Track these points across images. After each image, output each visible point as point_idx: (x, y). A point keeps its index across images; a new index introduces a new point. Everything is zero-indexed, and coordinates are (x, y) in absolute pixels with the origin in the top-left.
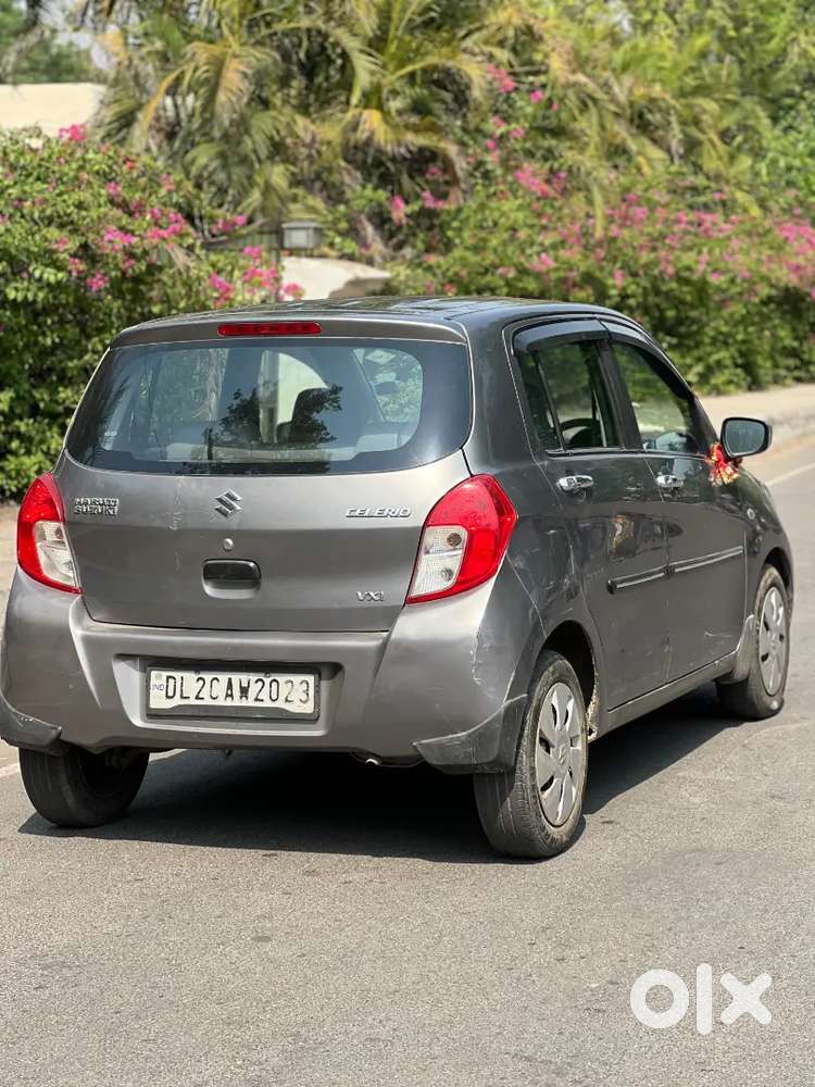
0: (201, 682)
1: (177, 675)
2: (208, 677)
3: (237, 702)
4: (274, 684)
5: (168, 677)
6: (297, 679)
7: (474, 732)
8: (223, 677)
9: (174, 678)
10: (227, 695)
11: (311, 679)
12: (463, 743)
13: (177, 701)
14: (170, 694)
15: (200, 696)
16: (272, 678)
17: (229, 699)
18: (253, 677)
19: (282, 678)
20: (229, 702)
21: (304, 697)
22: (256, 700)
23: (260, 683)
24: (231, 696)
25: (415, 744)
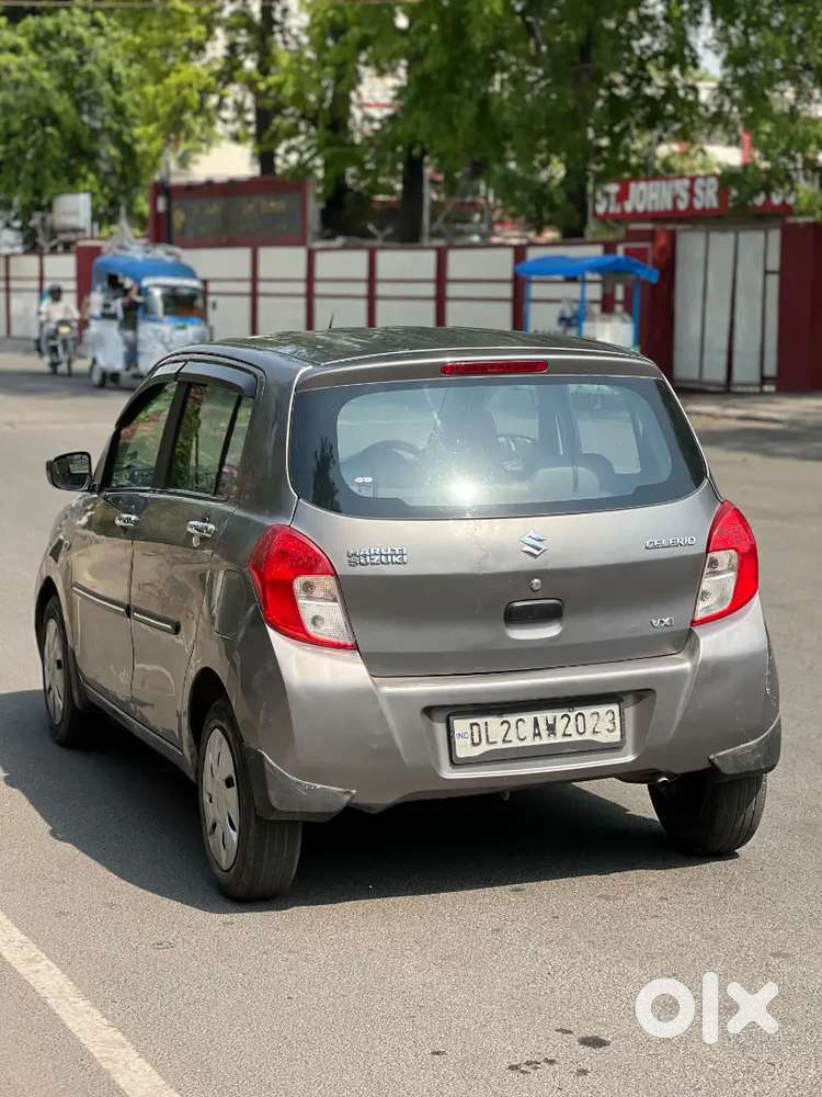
0: (506, 725)
1: (481, 721)
2: (512, 719)
3: (546, 740)
4: (580, 718)
5: (472, 725)
6: (602, 709)
7: (763, 739)
8: (528, 717)
9: (478, 725)
10: (535, 735)
11: (615, 708)
12: (754, 750)
13: (484, 748)
14: (476, 741)
15: (507, 739)
16: (577, 713)
17: (537, 738)
18: (559, 714)
19: (587, 711)
20: (538, 742)
21: (611, 727)
22: (564, 735)
23: (566, 719)
24: (539, 734)
25: (712, 757)
